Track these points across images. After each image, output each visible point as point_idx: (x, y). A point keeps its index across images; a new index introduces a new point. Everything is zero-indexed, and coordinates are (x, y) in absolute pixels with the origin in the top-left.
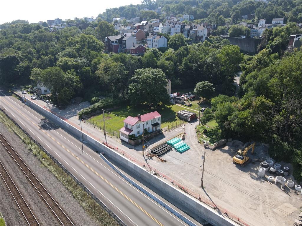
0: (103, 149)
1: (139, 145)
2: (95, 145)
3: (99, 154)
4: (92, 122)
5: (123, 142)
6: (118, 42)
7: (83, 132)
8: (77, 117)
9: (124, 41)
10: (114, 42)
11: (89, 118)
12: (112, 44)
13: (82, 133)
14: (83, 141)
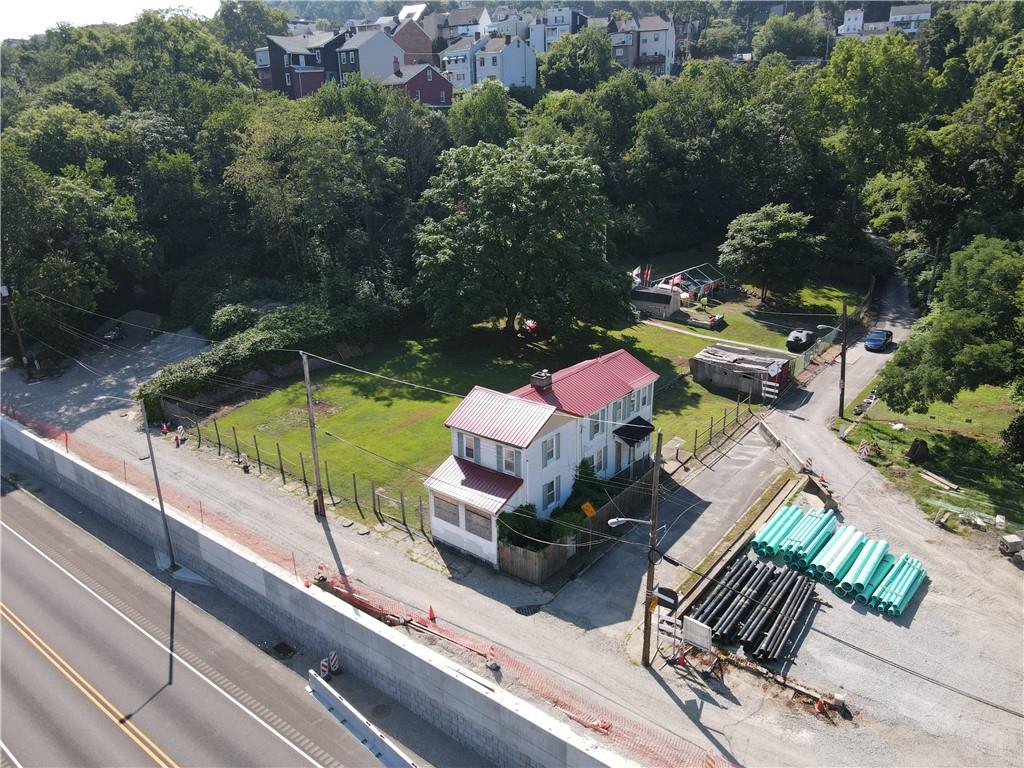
0: (332, 635)
1: (573, 577)
2: (263, 601)
3: (306, 676)
4: (227, 439)
5: (460, 563)
6: (319, 61)
7: (170, 511)
8: (134, 414)
9: (347, 52)
10: (302, 59)
11: (204, 413)
12: (291, 70)
13: (165, 518)
14: (174, 567)
